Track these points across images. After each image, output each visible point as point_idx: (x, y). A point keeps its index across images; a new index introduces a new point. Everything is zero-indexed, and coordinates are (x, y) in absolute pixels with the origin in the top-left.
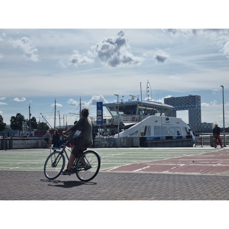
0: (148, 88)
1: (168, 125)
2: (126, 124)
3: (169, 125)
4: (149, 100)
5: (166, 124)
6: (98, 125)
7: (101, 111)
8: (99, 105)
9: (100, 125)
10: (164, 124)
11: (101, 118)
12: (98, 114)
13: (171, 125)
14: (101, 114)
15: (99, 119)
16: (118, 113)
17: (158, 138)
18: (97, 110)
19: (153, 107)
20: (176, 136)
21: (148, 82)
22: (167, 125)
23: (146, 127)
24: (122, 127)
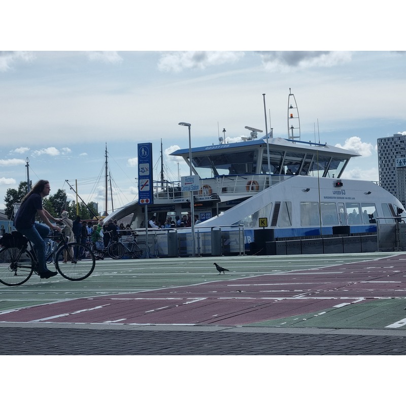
0: (291, 107)
1: (340, 198)
2: (224, 198)
3: (343, 198)
4: (293, 137)
5: (335, 198)
6: (143, 201)
7: (147, 165)
8: (143, 150)
9: (147, 201)
10: (330, 198)
11: (148, 183)
12: (141, 174)
13: (349, 198)
14: (147, 173)
15: (143, 186)
16: (192, 169)
17: (315, 232)
18: (139, 162)
19: (303, 156)
20: (363, 225)
21: (290, 95)
22: (338, 198)
23: (277, 206)
24: (211, 207)
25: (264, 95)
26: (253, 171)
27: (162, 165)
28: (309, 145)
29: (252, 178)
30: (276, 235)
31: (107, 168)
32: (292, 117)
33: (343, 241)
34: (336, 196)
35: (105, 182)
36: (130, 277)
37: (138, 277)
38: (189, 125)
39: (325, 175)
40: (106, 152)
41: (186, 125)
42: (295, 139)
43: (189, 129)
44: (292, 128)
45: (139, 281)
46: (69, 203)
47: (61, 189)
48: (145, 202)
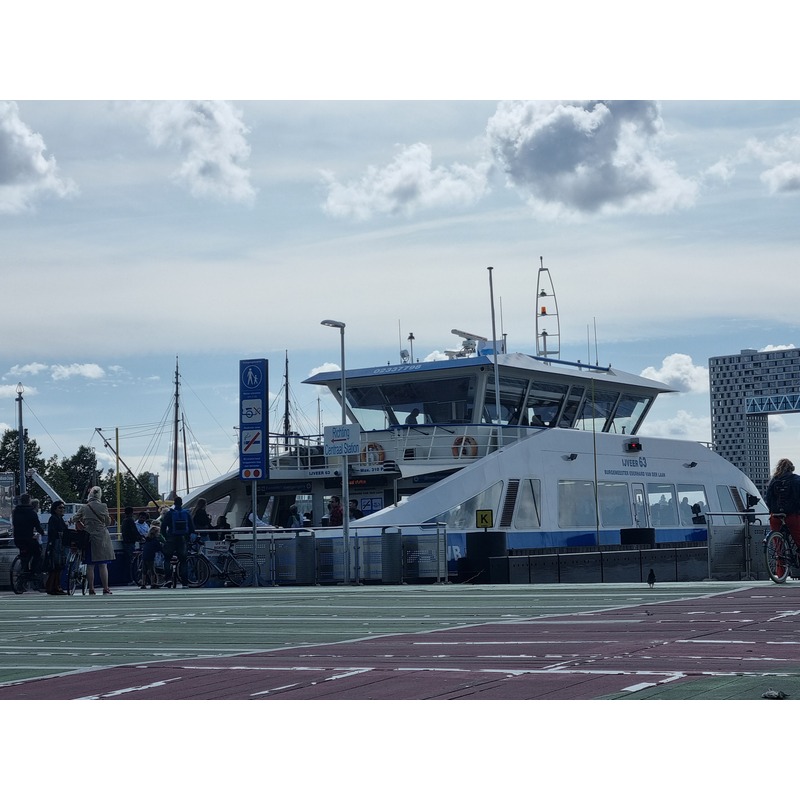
0: (543, 294)
1: (637, 474)
2: (409, 470)
3: (642, 474)
4: (546, 352)
5: (626, 473)
6: (248, 474)
7: (258, 403)
8: (250, 373)
9: (256, 473)
10: (617, 473)
11: (259, 438)
12: (246, 420)
13: (655, 474)
14: (258, 419)
15: (249, 444)
16: (346, 412)
17: (586, 540)
18: (243, 398)
19: (564, 390)
20: (681, 527)
21: (541, 270)
22: (632, 473)
23: (513, 488)
24: (385, 487)
25: (490, 269)
26: (467, 418)
27: (287, 402)
28: (577, 368)
29: (464, 431)
30: (509, 545)
31: (177, 406)
32: (544, 313)
33: (640, 559)
34: (628, 469)
35: (173, 433)
36: (221, 624)
37: (238, 625)
38: (341, 326)
39: (606, 428)
40: (177, 374)
41: (336, 325)
42: (549, 357)
43: (342, 333)
44: (545, 334)
45: (237, 631)
46: (100, 473)
47: (86, 446)
48: (252, 476)
